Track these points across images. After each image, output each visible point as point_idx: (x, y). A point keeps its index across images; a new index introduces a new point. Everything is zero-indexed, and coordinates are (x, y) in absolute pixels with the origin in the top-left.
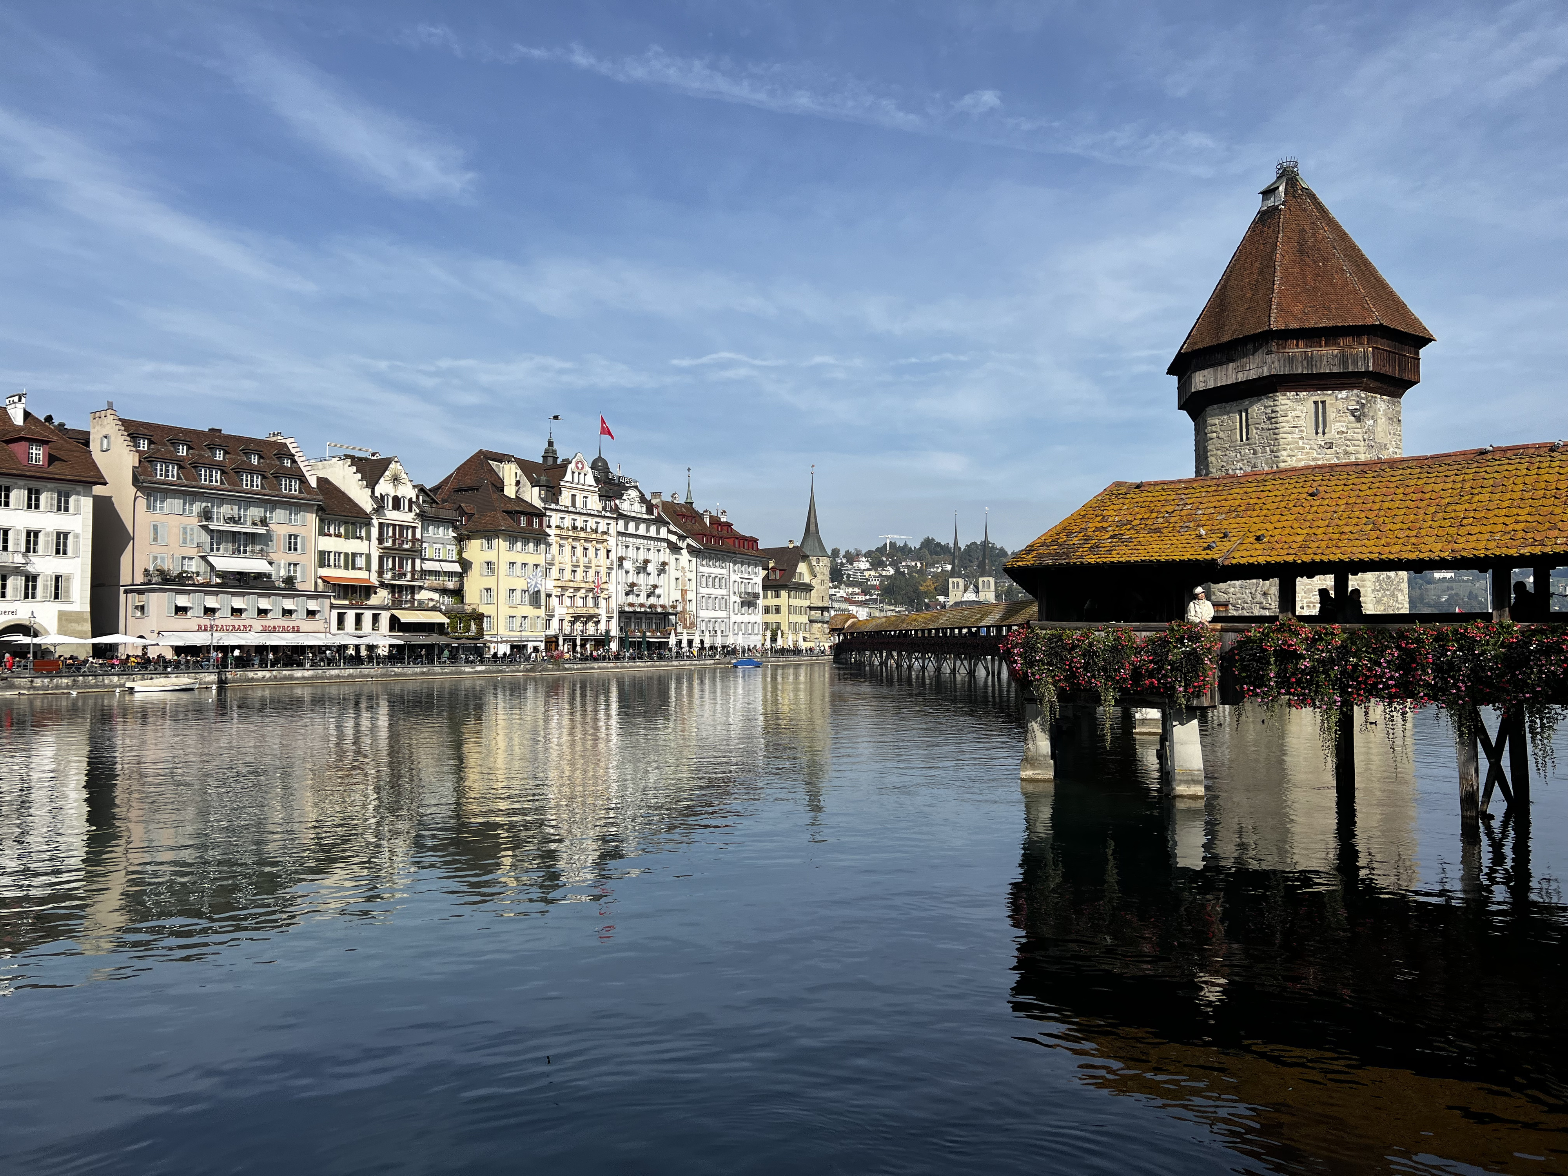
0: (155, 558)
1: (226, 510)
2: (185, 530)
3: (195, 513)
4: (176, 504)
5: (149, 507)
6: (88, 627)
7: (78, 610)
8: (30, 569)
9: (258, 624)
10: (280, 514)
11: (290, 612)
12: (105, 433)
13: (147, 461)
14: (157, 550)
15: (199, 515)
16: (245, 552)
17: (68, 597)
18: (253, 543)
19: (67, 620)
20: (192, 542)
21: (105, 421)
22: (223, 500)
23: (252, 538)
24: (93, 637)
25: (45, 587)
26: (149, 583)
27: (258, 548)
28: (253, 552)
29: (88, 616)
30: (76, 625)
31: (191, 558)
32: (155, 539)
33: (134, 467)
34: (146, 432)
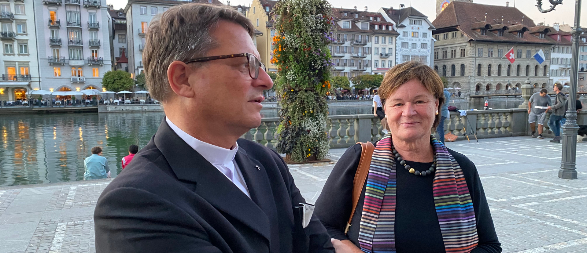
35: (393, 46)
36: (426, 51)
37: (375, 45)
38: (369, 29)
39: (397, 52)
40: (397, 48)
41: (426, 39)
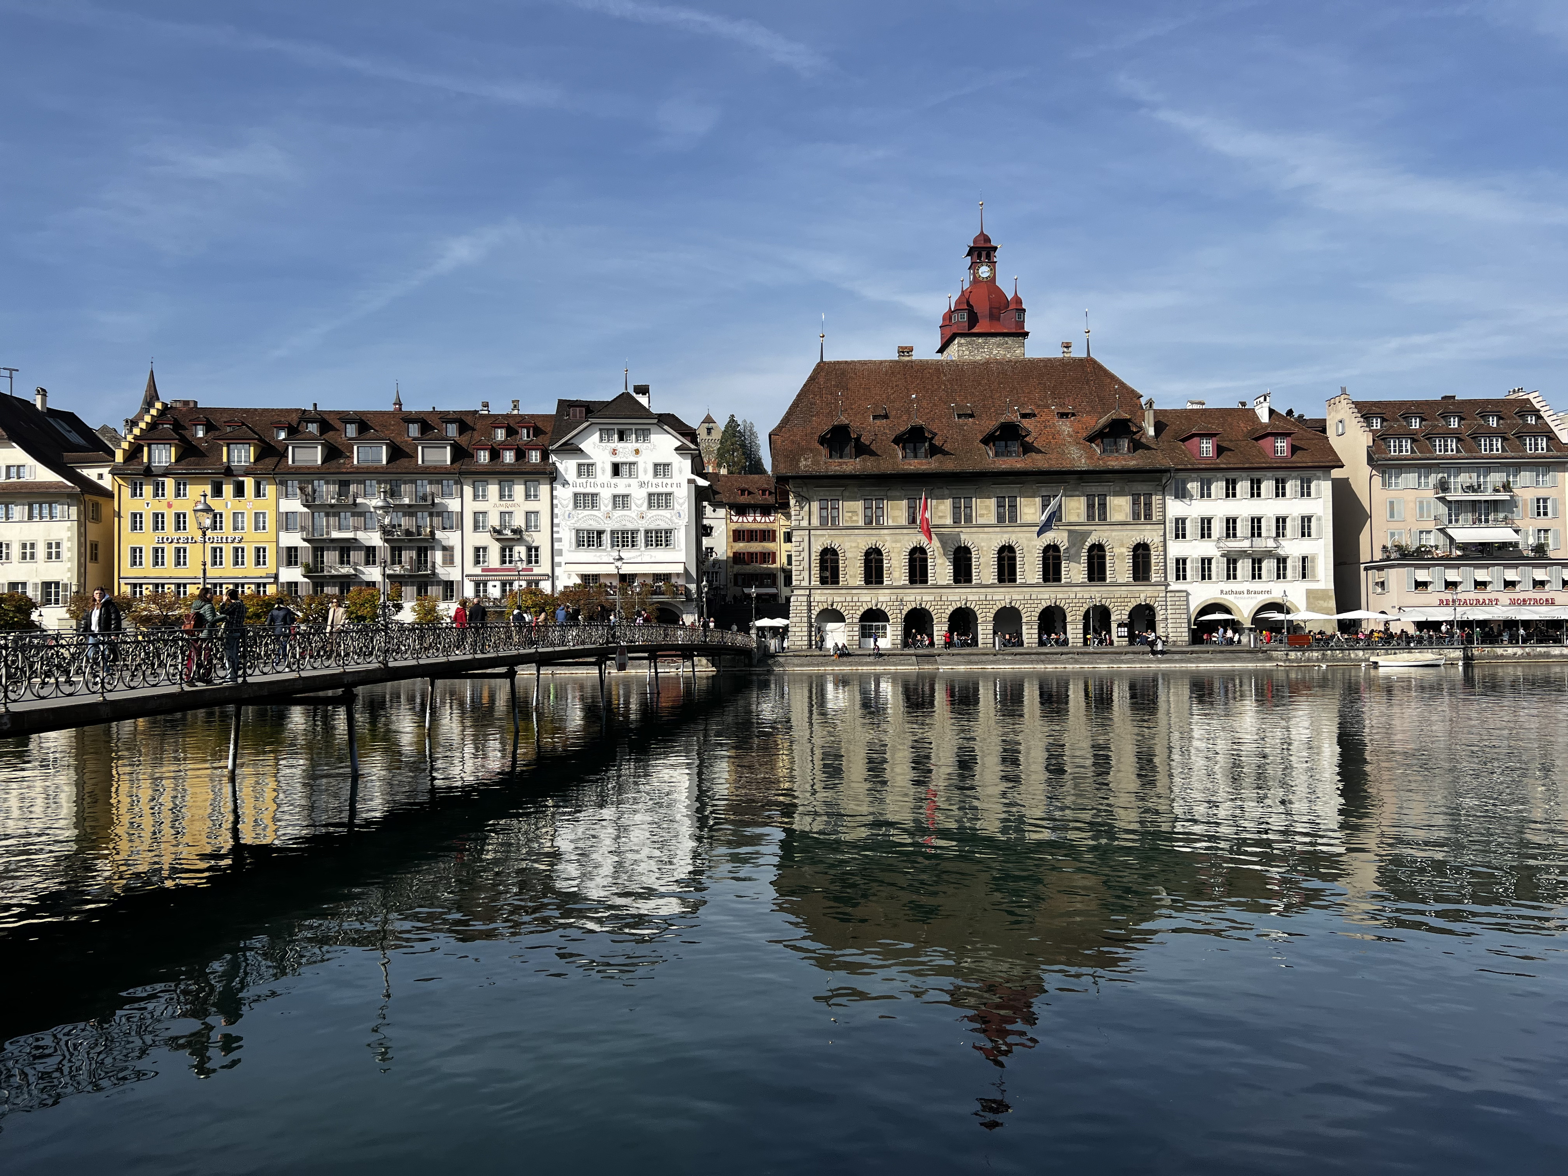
0: (1393, 535)
1: (1465, 478)
2: (1421, 503)
3: (1431, 486)
4: (1410, 478)
5: (1384, 484)
6: (1333, 604)
7: (1324, 588)
8: (1281, 552)
9: (1505, 597)
10: (1526, 477)
11: (1542, 583)
12: (1340, 418)
13: (1381, 439)
14: (1393, 526)
15: (1435, 487)
16: (1487, 521)
17: (1314, 576)
18: (1496, 511)
19: (1314, 598)
20: (1429, 516)
21: (1339, 406)
22: (1460, 469)
23: (1494, 506)
24: (1338, 613)
25: (1294, 568)
26: (1388, 559)
27: (1501, 516)
28: (1495, 520)
29: (1333, 594)
30: (1321, 602)
31: (1429, 532)
32: (1392, 515)
33: (1368, 447)
34: (1379, 410)
35: (542, 505)
36: (669, 516)
37: (471, 506)
38: (449, 463)
39: (556, 521)
40: (556, 511)
41: (669, 481)
